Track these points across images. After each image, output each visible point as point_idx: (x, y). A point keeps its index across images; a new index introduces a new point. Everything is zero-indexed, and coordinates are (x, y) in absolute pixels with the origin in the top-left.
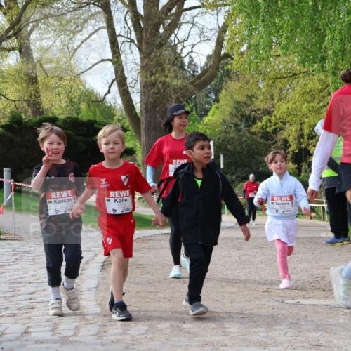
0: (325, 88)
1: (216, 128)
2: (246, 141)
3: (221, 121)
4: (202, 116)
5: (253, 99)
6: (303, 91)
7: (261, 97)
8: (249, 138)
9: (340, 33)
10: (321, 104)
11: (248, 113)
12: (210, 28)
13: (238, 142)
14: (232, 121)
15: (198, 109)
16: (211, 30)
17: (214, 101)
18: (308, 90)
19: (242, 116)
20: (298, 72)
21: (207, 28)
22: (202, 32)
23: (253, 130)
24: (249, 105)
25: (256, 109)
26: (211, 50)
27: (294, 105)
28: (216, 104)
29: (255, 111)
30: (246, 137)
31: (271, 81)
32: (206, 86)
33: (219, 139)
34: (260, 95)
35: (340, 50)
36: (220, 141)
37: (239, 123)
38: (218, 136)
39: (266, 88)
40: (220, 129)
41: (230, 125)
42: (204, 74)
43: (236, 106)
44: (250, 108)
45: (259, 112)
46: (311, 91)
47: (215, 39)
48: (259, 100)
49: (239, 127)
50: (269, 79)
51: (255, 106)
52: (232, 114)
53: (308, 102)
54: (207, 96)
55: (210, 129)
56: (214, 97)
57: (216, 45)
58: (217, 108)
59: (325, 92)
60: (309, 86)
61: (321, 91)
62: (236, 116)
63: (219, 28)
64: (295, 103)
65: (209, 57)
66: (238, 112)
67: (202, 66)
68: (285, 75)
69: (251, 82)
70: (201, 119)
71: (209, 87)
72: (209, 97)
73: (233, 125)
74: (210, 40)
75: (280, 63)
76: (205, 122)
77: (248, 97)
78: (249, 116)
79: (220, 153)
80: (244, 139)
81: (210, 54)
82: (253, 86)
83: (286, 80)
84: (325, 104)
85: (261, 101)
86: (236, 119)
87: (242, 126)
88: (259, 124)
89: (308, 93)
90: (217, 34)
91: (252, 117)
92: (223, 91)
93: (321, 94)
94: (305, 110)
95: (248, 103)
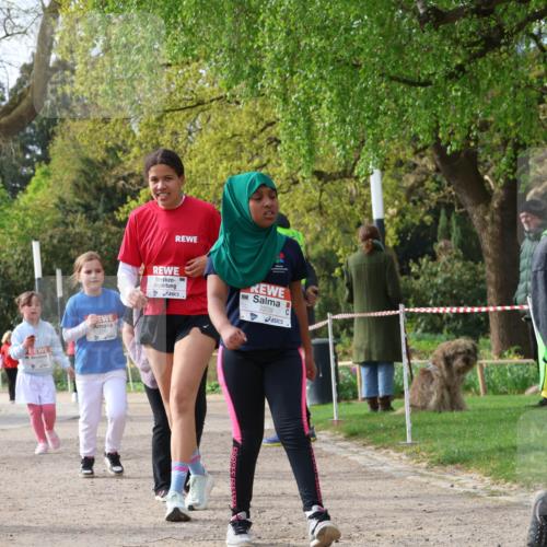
0: (262, 130)
1: (47, 215)
2: (108, 240)
3: (56, 201)
4: (14, 192)
5: (120, 154)
6: (219, 134)
7: (135, 150)
8: (113, 234)
9: (285, 18)
10: (256, 162)
11: (110, 182)
12: (24, 8)
13: (92, 243)
14: (77, 200)
15: (7, 177)
16: (27, 12)
17: (40, 159)
18: (229, 134)
19: (99, 189)
20: (207, 99)
21: (19, 9)
22: (9, 17)
23: (120, 217)
24: (113, 167)
25: (126, 173)
26: (30, 54)
27: (202, 166)
28: (45, 167)
29: (124, 179)
30: (109, 233)
31: (154, 117)
32: (23, 129)
33: (51, 237)
34: (132, 146)
35: (286, 53)
36: (55, 241)
37: (93, 203)
38: (50, 232)
39: (145, 131)
40: (55, 217)
41: (75, 208)
42: (16, 105)
43: (87, 169)
44: (114, 173)
45: (133, 181)
46: (234, 136)
47: (37, 31)
48: (132, 155)
49: (94, 213)
50: (150, 114)
51: (125, 169)
52: (76, 185)
53: (230, 158)
54: (26, 150)
55: (32, 217)
56: (39, 152)
57: (39, 43)
58: (46, 174)
59: (262, 139)
60: (231, 126)
61: (254, 137)
62: (86, 189)
63: (44, 8)
64: (203, 161)
65: (26, 69)
66: (89, 182)
67: (11, 87)
68: (182, 105)
69: (113, 120)
70: (14, 197)
71: (29, 130)
72: (29, 152)
73: (80, 208)
74: (25, 32)
75: (170, 79)
76: (22, 204)
77: (108, 150)
78: (114, 188)
79: (54, 266)
80: (104, 236)
81: (28, 62)
82: (118, 127)
83: (184, 114)
84: (265, 162)
85: (135, 157)
86: (86, 195)
87: (100, 210)
88: (133, 204)
89: (228, 140)
90: (40, 20)
91: (118, 191)
92: (58, 140)
93: (255, 141)
94: (224, 174)
95: (110, 162)
